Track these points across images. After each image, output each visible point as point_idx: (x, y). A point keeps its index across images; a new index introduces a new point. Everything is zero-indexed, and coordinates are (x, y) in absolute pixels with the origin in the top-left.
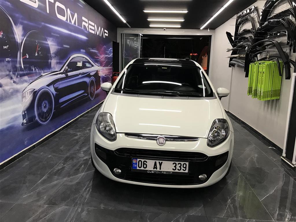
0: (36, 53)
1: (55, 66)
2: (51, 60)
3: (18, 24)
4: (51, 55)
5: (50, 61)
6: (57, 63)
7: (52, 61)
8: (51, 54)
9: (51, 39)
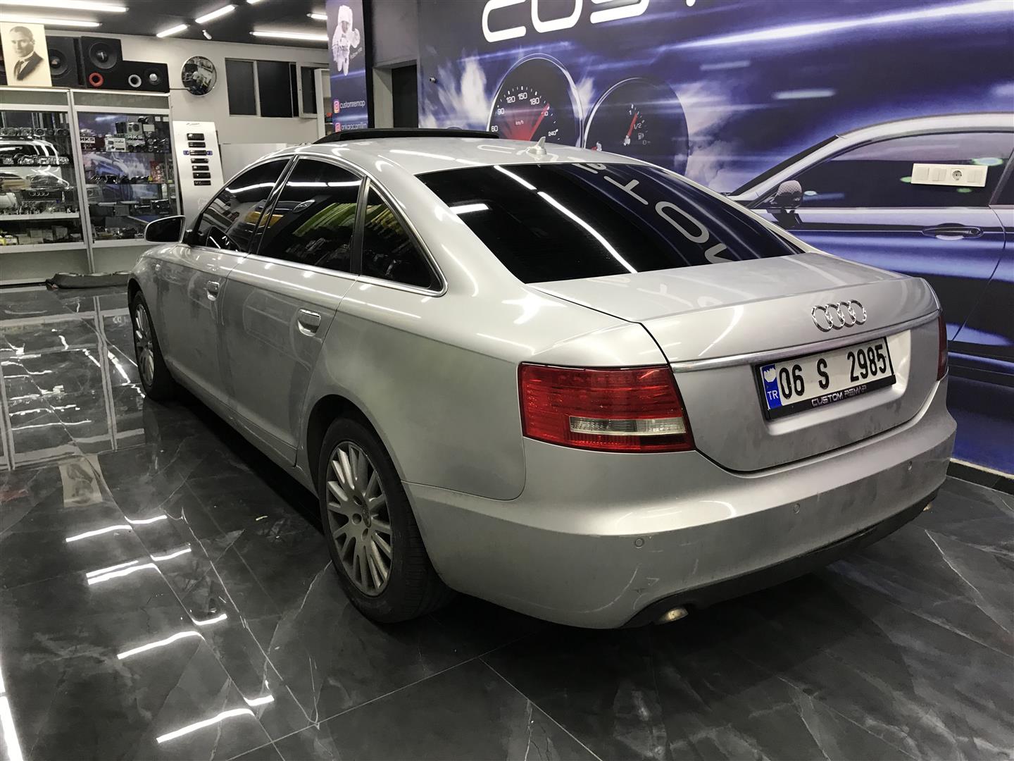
0: (625, 137)
1: (709, 175)
2: (688, 156)
3: (583, 77)
4: (690, 138)
5: (680, 158)
6: (721, 165)
7: (690, 158)
8: (687, 135)
9: (697, 85)
